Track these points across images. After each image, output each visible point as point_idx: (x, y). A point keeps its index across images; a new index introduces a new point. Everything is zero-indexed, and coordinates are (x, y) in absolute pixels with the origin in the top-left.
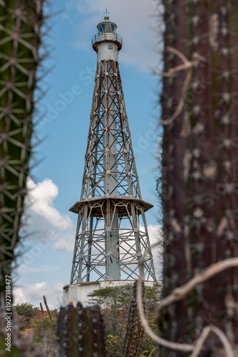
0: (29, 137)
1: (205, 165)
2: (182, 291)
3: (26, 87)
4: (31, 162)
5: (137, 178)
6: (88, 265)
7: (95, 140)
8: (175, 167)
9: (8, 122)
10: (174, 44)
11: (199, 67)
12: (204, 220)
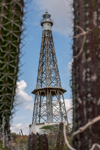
0: (18, 63)
1: (92, 75)
2: (83, 129)
3: (17, 42)
4: (18, 74)
5: (60, 79)
6: (40, 116)
7: (42, 63)
8: (79, 76)
9: (9, 57)
10: (79, 24)
11: (89, 34)
12: (92, 98)
